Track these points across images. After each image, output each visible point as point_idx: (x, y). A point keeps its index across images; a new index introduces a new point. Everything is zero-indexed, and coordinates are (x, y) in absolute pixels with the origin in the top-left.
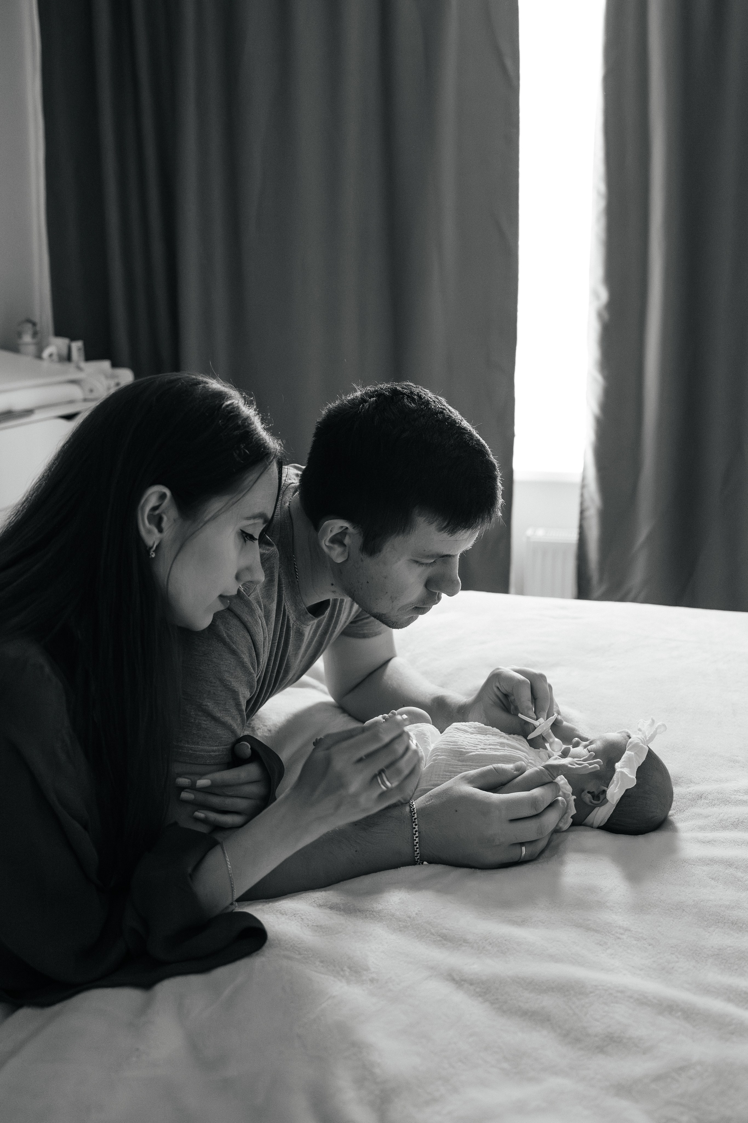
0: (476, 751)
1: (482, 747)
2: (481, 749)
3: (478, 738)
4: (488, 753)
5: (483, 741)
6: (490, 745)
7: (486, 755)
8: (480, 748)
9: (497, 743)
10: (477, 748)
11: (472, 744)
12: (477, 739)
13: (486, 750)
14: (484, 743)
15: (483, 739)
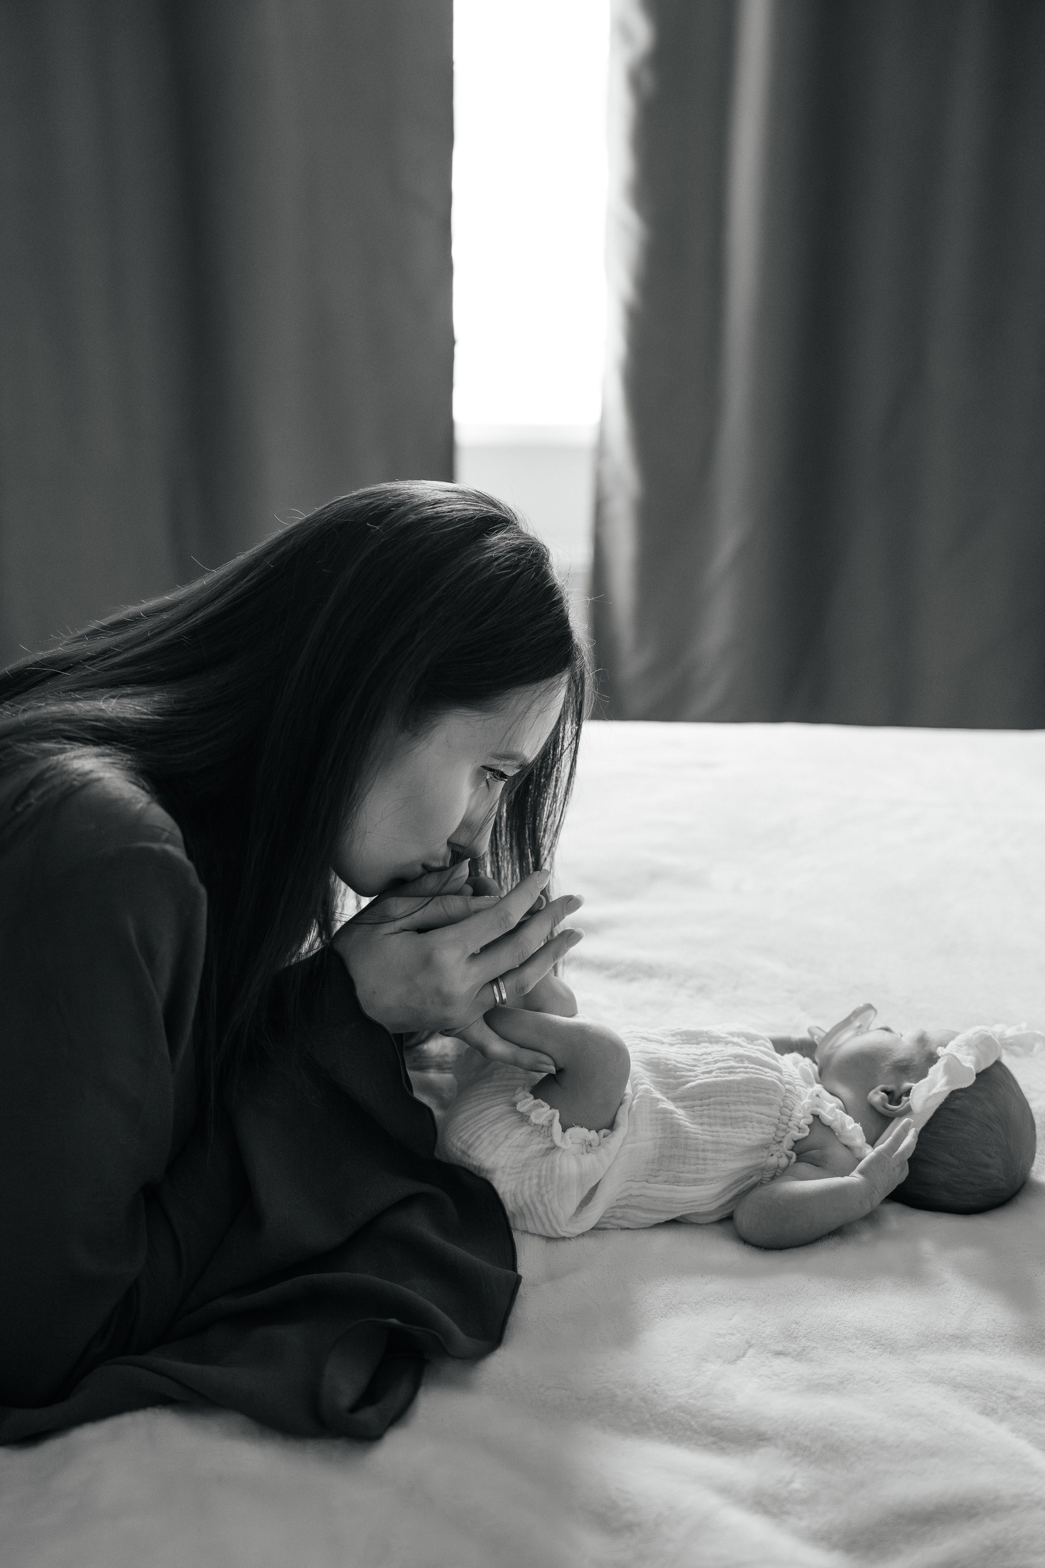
0: (695, 1079)
1: (703, 1068)
2: (704, 1073)
3: (689, 1053)
4: (719, 1079)
5: (701, 1058)
6: (716, 1062)
7: (715, 1084)
8: (701, 1071)
9: (728, 1056)
10: (695, 1073)
11: (685, 1064)
12: (688, 1055)
13: (714, 1074)
14: (705, 1061)
15: (700, 1054)
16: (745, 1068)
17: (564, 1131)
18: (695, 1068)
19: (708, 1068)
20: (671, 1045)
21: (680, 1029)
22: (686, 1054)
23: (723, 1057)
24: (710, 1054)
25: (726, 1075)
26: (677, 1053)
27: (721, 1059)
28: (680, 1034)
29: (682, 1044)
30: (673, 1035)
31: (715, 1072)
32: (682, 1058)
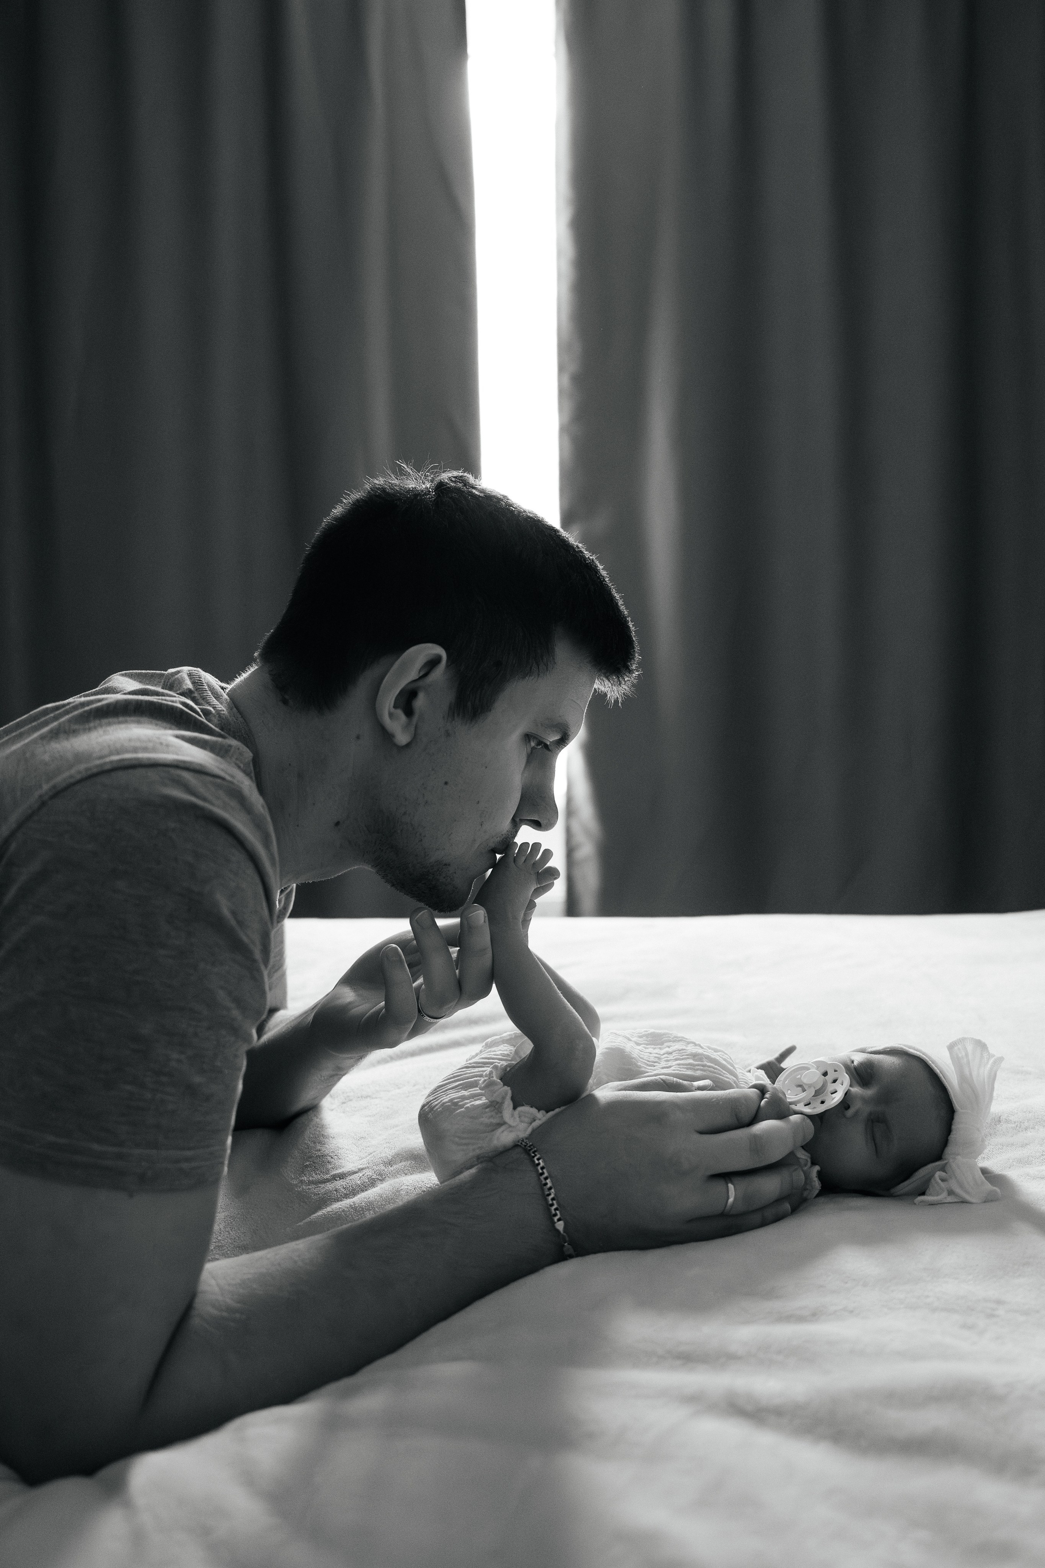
16: (703, 1066)
17: (515, 1108)
18: (655, 1064)
19: (667, 1064)
20: (638, 1044)
21: (647, 1031)
22: (649, 1053)
23: (683, 1056)
24: (671, 1053)
25: (685, 1070)
26: (641, 1051)
27: (681, 1057)
28: (647, 1036)
29: (647, 1044)
30: (640, 1037)
31: (674, 1067)
32: (646, 1056)
